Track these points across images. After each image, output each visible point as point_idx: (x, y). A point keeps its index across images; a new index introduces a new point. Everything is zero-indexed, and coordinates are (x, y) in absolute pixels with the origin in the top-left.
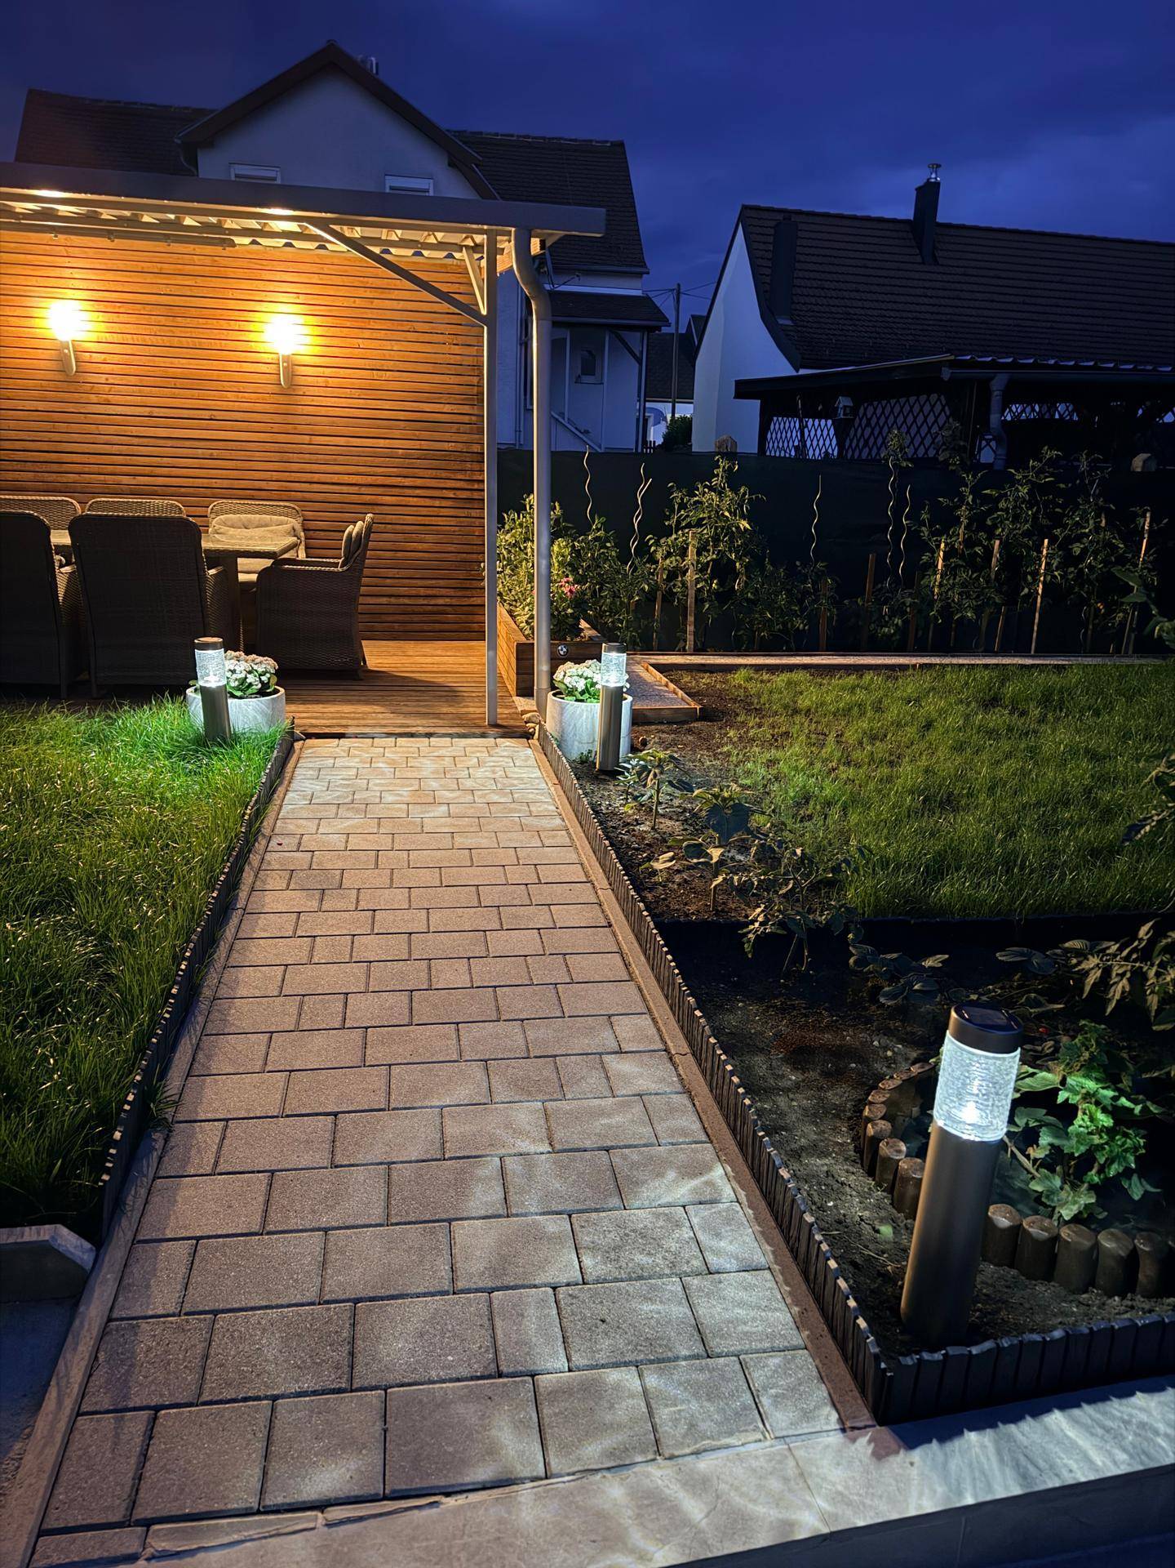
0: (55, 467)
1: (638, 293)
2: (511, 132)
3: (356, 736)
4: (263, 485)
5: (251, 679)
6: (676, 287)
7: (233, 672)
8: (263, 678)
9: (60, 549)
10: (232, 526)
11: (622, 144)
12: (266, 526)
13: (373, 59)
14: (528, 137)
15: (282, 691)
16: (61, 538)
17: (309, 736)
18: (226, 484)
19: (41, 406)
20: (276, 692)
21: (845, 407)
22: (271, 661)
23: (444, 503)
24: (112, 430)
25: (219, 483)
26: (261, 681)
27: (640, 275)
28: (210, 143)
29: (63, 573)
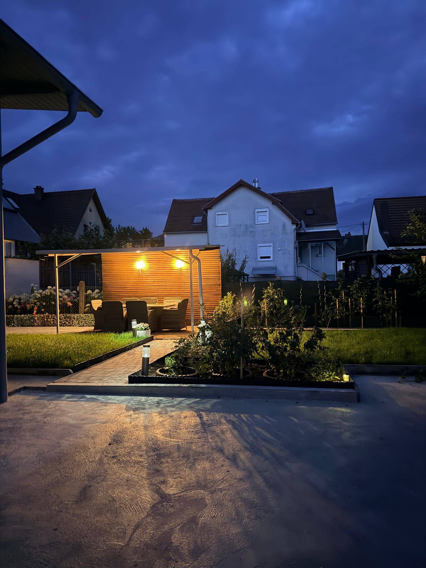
0: (136, 292)
1: (335, 229)
2: (297, 190)
3: (165, 339)
4: (175, 293)
5: (143, 327)
6: (362, 223)
7: (140, 326)
8: (145, 327)
9: (124, 307)
10: (168, 302)
11: (332, 188)
12: (174, 302)
13: (257, 179)
14: (303, 190)
15: (150, 330)
16: (124, 305)
17: (157, 339)
18: (168, 294)
19: (135, 281)
20: (148, 330)
21: (353, 263)
22: (148, 324)
23: (212, 295)
24: (147, 284)
25: (166, 294)
26: (145, 328)
27: (335, 224)
28: (210, 208)
29: (125, 313)
